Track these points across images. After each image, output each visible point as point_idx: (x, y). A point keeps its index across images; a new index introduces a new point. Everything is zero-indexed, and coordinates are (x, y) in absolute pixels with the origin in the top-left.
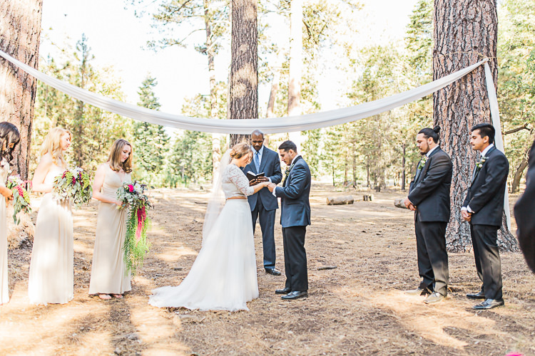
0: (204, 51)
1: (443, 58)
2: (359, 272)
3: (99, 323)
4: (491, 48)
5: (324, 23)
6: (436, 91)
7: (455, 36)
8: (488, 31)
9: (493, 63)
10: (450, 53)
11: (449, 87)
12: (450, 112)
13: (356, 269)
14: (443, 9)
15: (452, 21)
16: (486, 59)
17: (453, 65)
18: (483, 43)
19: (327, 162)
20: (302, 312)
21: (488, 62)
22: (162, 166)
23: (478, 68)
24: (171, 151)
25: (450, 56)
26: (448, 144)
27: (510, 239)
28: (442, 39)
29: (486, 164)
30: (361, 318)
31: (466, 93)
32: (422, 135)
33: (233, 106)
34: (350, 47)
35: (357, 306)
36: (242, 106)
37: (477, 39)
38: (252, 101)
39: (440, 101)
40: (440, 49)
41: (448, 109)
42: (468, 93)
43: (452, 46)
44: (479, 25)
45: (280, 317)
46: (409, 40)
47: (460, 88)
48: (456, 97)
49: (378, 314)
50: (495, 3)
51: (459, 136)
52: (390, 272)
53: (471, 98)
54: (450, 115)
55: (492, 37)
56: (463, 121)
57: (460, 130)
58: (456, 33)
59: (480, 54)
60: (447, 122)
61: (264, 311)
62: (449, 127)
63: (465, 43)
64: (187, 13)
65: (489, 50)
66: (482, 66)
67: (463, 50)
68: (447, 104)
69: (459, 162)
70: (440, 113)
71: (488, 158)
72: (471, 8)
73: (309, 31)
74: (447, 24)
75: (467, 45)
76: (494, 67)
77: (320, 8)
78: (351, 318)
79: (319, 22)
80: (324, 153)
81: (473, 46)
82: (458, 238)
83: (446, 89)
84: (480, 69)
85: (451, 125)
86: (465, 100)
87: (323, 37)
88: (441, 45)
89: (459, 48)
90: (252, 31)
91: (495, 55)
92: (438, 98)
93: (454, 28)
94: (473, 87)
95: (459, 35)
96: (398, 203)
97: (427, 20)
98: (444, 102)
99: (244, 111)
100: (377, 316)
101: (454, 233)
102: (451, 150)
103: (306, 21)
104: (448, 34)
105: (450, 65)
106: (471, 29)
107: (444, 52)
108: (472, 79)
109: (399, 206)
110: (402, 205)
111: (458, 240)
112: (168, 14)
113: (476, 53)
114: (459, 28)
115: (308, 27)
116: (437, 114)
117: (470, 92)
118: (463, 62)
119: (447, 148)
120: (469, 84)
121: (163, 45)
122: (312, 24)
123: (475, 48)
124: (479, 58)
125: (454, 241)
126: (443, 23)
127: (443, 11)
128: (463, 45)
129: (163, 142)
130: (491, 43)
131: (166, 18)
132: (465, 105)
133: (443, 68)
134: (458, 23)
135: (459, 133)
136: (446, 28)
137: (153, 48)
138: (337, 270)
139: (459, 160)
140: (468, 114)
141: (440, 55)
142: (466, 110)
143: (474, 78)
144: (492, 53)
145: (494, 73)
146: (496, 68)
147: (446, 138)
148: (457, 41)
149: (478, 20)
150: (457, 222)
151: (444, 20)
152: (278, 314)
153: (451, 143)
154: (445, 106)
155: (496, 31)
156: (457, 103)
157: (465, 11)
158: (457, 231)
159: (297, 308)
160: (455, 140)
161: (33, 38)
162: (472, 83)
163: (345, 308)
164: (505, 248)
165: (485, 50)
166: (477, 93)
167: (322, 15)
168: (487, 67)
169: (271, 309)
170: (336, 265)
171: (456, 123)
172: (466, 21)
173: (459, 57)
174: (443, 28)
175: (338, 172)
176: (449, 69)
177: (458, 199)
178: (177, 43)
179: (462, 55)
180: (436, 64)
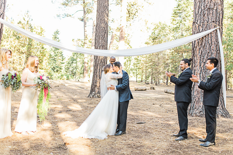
0: (82, 20)
1: (198, 26)
2: (157, 126)
3: (28, 151)
4: (220, 22)
5: (136, 10)
6: (193, 41)
7: (204, 15)
8: (219, 14)
9: (221, 29)
10: (201, 23)
11: (200, 40)
12: (200, 51)
13: (155, 124)
14: (199, 3)
15: (203, 9)
16: (218, 27)
17: (203, 29)
18: (217, 19)
19: (134, 71)
20: (132, 147)
21: (219, 28)
22: (61, 70)
23: (214, 31)
24: (66, 64)
25: (201, 25)
26: (199, 66)
27: (226, 112)
28: (197, 17)
29: (211, 77)
30: (163, 152)
31: (208, 43)
32: (183, 61)
33: (96, 44)
34: (147, 21)
35: (159, 145)
36: (100, 45)
37: (214, 17)
38: (105, 42)
39: (196, 46)
40: (196, 21)
41: (199, 50)
42: (209, 43)
43: (202, 20)
44: (215, 11)
45: (122, 150)
46: (172, 20)
47: (205, 40)
48: (203, 44)
49: (171, 150)
50: (223, 1)
51: (204, 63)
52: (171, 126)
53: (211, 45)
54: (200, 53)
55: (221, 17)
56: (206, 55)
57: (205, 60)
58: (205, 14)
59: (216, 25)
61: (113, 146)
62: (200, 58)
63: (209, 19)
64: (75, 3)
65: (219, 23)
66: (216, 30)
67: (207, 22)
68: (199, 47)
69: (204, 75)
70: (195, 51)
71: (213, 74)
72: (212, 3)
73: (129, 14)
74: (200, 10)
75: (209, 20)
76: (221, 31)
77: (135, 4)
78: (158, 152)
79: (134, 10)
80: (133, 67)
81: (212, 21)
83: (199, 40)
84: (215, 31)
85: (200, 57)
86: (208, 46)
87: (135, 16)
88: (197, 19)
89: (206, 22)
90: (106, 10)
91: (222, 25)
92: (194, 45)
93: (204, 12)
94: (211, 40)
95: (206, 15)
96: (166, 91)
97: (181, 12)
98: (197, 47)
99: (101, 47)
100: (171, 151)
101: (200, 108)
102: (200, 69)
103: (128, 9)
104: (201, 15)
105: (201, 29)
106: (211, 13)
107: (198, 23)
108: (211, 36)
109: (166, 92)
110: (168, 92)
111: (202, 111)
112: (67, 3)
113: (214, 24)
114: (206, 12)
115: (129, 12)
116: (194, 52)
118: (208, 28)
119: (198, 68)
121: (64, 16)
122: (131, 10)
123: (213, 21)
124: (215, 26)
125: (200, 112)
126: (198, 10)
127: (199, 4)
128: (208, 20)
129: (62, 60)
130: (221, 20)
131: (66, 4)
132: (207, 48)
133: (198, 30)
134: (206, 9)
135: (204, 61)
136: (200, 12)
137: (59, 17)
138: (146, 124)
139: (204, 74)
140: (208, 53)
141: (196, 24)
142: (208, 51)
143: (212, 36)
144: (221, 25)
145: (221, 34)
146: (222, 32)
147: (198, 63)
148: (205, 18)
149: (215, 8)
151: (199, 8)
152: (120, 148)
153: (200, 65)
154: (198, 48)
155: (223, 14)
156: (204, 47)
157: (209, 4)
158: (202, 107)
159: (129, 144)
160: (202, 64)
161: (2, 5)
162: (211, 38)
163: (153, 145)
164: (224, 116)
165: (218, 23)
166: (213, 43)
167: (135, 6)
168: (218, 31)
169: (116, 145)
170: (145, 121)
171: (203, 56)
172: (209, 9)
173: (206, 25)
174: (198, 12)
175: (139, 76)
176: (201, 31)
178: (70, 16)
179: (207, 25)
180: (194, 29)
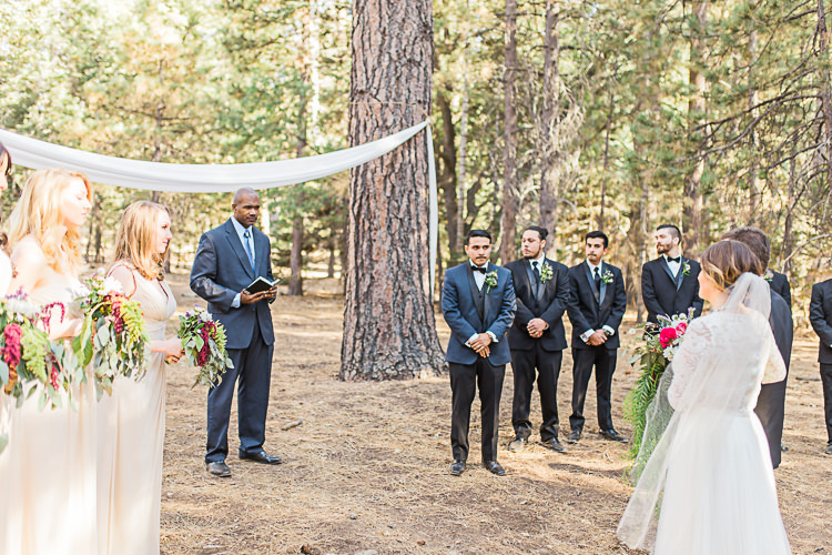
1: (379, 105)
7: (397, 78)
10: (391, 101)
12: (389, 185)
14: (379, 36)
15: (395, 57)
16: (429, 119)
17: (395, 120)
18: (427, 97)
23: (421, 131)
25: (391, 106)
26: (384, 229)
31: (409, 163)
37: (421, 89)
41: (385, 180)
42: (412, 162)
44: (423, 71)
47: (403, 155)
48: (397, 166)
51: (401, 219)
53: (415, 169)
54: (388, 190)
56: (405, 199)
58: (399, 76)
59: (424, 112)
60: (383, 198)
62: (386, 205)
63: (410, 92)
66: (425, 129)
67: (407, 101)
68: (384, 172)
69: (401, 256)
72: (416, 46)
74: (386, 58)
75: (411, 95)
81: (417, 98)
82: (402, 359)
84: (423, 133)
85: (389, 203)
86: (408, 171)
88: (376, 86)
93: (397, 67)
94: (416, 154)
95: (403, 79)
98: (379, 170)
101: (396, 353)
102: (390, 238)
104: (388, 73)
105: (389, 118)
106: (416, 74)
107: (382, 97)
111: (402, 363)
113: (420, 109)
114: (404, 70)
116: (366, 184)
117: (413, 160)
118: (407, 119)
119: (384, 235)
120: (413, 151)
123: (419, 102)
124: (422, 117)
125: (397, 363)
126: (380, 57)
127: (380, 39)
128: (407, 95)
133: (381, 119)
134: (402, 62)
135: (401, 216)
136: (385, 64)
139: (400, 252)
140: (411, 192)
141: (374, 100)
142: (409, 186)
143: (417, 143)
147: (382, 220)
148: (401, 87)
149: (423, 63)
150: (398, 338)
151: (381, 51)
153: (389, 228)
154: (379, 175)
156: (398, 173)
157: (410, 48)
158: (400, 351)
160: (396, 224)
162: (415, 149)
166: (419, 164)
171: (397, 201)
172: (411, 62)
173: (403, 110)
176: (388, 124)
177: (398, 306)
179: (406, 108)
